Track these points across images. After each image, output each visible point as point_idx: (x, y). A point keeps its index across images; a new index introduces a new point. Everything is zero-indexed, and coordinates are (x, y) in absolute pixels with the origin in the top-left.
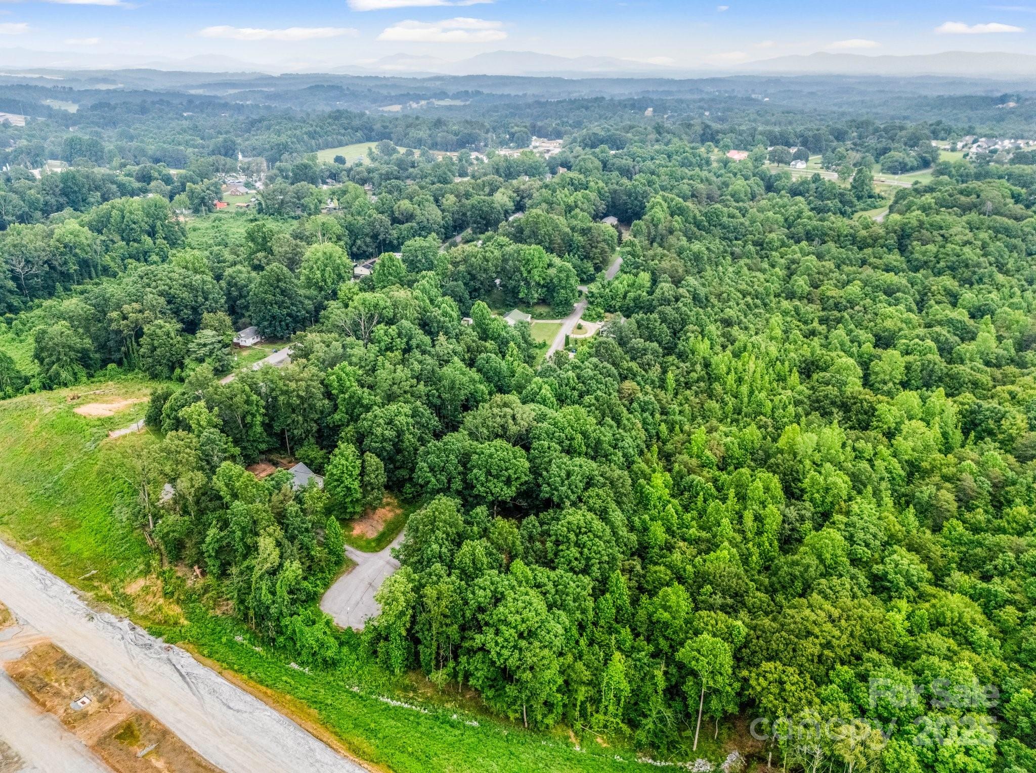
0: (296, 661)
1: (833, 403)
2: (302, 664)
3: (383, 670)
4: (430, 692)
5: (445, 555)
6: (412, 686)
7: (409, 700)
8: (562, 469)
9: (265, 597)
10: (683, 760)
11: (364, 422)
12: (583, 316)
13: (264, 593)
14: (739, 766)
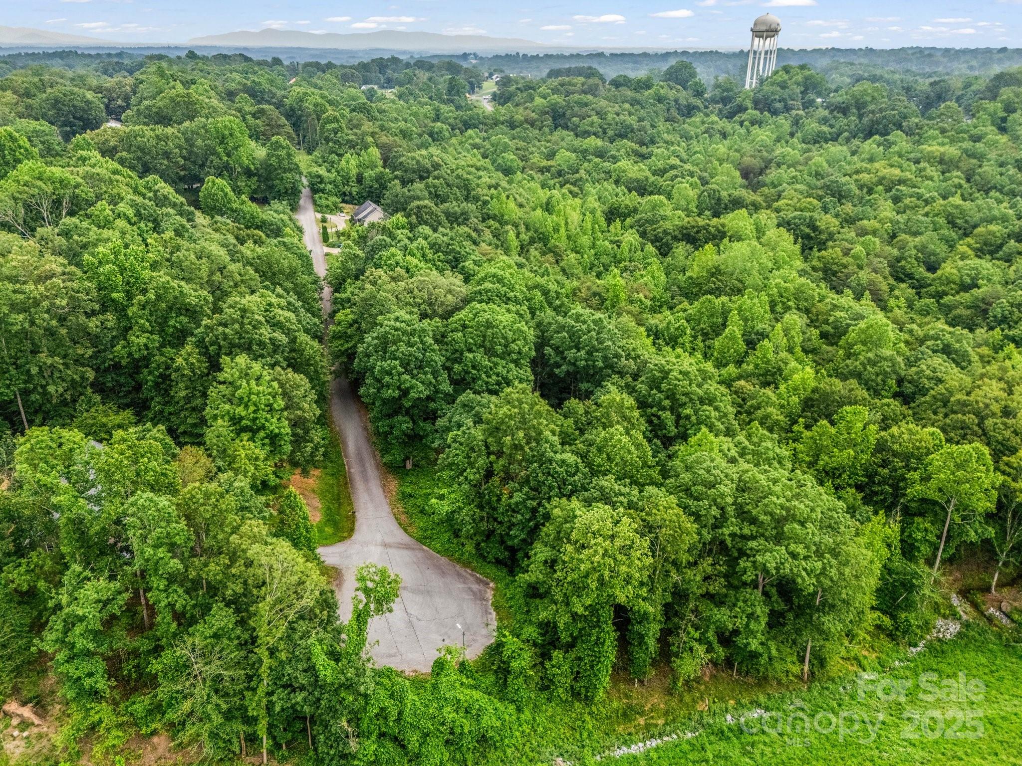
1: (675, 237)
3: (567, 705)
4: (657, 700)
5: (581, 466)
6: (630, 706)
7: (649, 732)
8: (584, 322)
9: (326, 670)
10: (928, 631)
11: (221, 329)
12: (318, 207)
13: (321, 660)
14: (969, 609)
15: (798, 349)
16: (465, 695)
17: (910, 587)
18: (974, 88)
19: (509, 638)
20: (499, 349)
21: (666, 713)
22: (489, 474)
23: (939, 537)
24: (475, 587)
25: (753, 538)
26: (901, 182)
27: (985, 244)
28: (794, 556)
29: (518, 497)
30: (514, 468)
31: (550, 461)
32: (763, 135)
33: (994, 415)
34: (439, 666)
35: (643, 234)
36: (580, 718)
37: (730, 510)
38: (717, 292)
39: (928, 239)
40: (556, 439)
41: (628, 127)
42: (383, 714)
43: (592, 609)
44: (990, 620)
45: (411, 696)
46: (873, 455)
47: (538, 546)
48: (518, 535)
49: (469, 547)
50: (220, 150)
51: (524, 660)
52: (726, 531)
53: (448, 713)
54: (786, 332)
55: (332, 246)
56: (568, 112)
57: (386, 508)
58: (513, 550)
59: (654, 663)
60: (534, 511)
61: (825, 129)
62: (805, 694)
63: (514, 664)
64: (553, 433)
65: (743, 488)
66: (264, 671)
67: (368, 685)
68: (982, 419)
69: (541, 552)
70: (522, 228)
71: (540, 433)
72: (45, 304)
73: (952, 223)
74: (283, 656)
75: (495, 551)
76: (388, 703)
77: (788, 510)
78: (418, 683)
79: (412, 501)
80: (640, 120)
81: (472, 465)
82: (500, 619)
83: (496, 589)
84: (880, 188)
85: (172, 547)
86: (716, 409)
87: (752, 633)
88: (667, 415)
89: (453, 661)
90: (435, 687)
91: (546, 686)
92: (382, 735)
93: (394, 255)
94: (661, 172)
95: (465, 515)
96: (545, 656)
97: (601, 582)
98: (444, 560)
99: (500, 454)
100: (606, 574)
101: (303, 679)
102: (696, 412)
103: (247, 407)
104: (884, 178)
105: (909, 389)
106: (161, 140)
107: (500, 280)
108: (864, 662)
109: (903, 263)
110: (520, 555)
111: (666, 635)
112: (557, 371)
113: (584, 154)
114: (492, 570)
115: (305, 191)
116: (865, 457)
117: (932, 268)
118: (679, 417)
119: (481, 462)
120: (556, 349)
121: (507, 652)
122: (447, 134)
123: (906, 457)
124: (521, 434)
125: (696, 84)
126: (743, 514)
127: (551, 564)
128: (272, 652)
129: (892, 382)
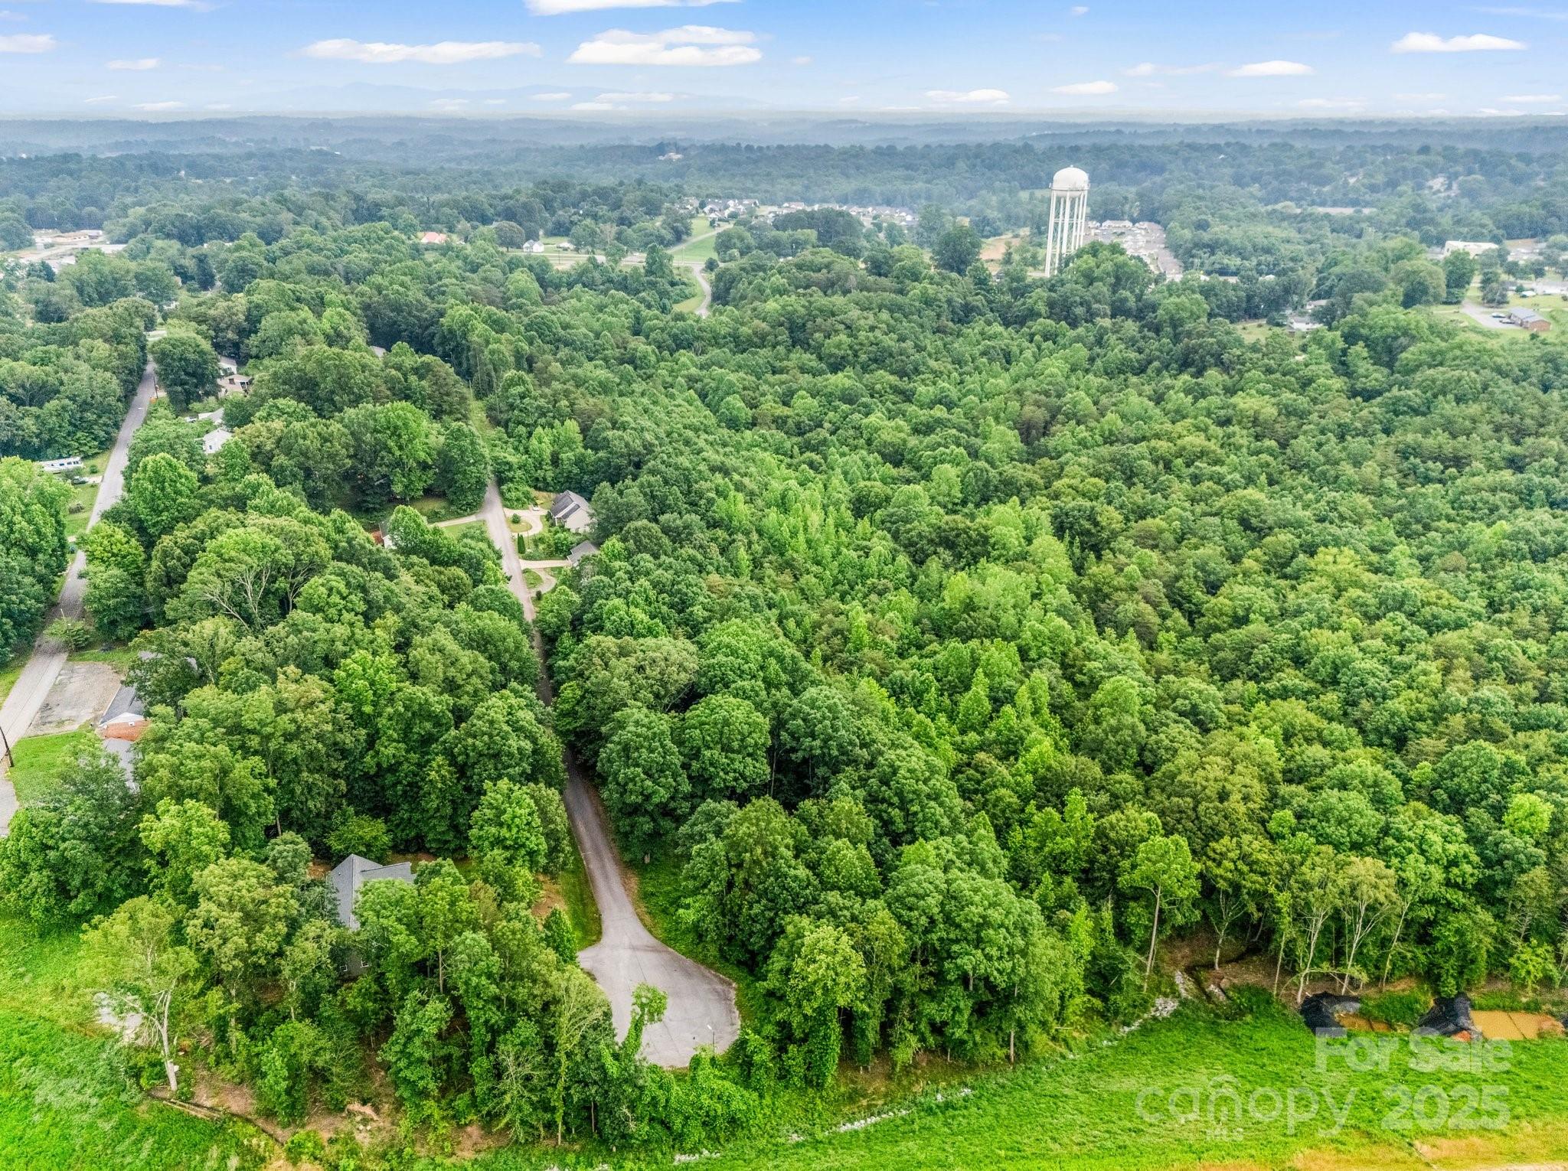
0: (683, 1151)
1: (931, 541)
2: (693, 1150)
3: (802, 1092)
4: (880, 1085)
5: (812, 878)
6: (855, 1091)
7: (870, 1111)
8: (819, 708)
9: (613, 1069)
10: (1146, 1010)
11: (470, 741)
12: (508, 503)
13: (609, 1061)
14: (1191, 985)
15: (1046, 711)
16: (717, 1085)
17: (1117, 972)
18: (1336, 270)
19: (752, 1036)
20: (736, 745)
21: (886, 1095)
22: (730, 885)
23: (1151, 921)
24: (719, 987)
25: (957, 941)
26: (1203, 454)
27: (1276, 555)
28: (989, 958)
29: (757, 909)
30: (753, 880)
31: (786, 876)
32: (1054, 366)
33: (1209, 799)
34: (696, 1062)
35: (896, 537)
36: (813, 1102)
37: (939, 918)
38: (965, 636)
39: (1211, 552)
40: (789, 854)
41: (884, 350)
42: (654, 1102)
43: (820, 1011)
44: (1209, 997)
45: (676, 1088)
46: (1094, 841)
47: (775, 956)
48: (757, 943)
49: (713, 951)
50: (391, 443)
51: (764, 1055)
52: (934, 937)
53: (705, 1100)
54: (1032, 690)
55: (530, 558)
56: (809, 325)
57: (630, 908)
58: (753, 954)
59: (876, 1052)
60: (772, 920)
61: (1133, 355)
62: (1010, 1075)
63: (756, 1058)
64: (787, 847)
65: (951, 896)
66: (563, 1070)
67: (646, 1080)
68: (1197, 803)
69: (777, 962)
70: (755, 537)
71: (776, 848)
72: (314, 731)
73: (1245, 523)
74: (578, 1058)
75: (738, 954)
76: (659, 1093)
77: (984, 917)
78: (680, 1077)
79: (654, 900)
80: (902, 339)
81: (715, 878)
82: (744, 1019)
83: (738, 990)
84: (1180, 461)
85: (489, 976)
86: (941, 805)
87: (958, 1024)
88: (896, 813)
89: (706, 1057)
90: (694, 1079)
91: (784, 1075)
92: (652, 1119)
93: (617, 609)
94: (922, 429)
95: (708, 924)
96: (783, 1049)
97: (826, 990)
98: (689, 962)
99: (739, 866)
100: (830, 983)
101: (595, 1076)
102: (923, 807)
103: (509, 828)
104: (1184, 448)
105: (1149, 758)
106: (326, 440)
107: (734, 652)
108: (1072, 1043)
109: (1180, 583)
110: (760, 958)
111: (886, 1027)
112: (793, 756)
113: (828, 398)
114: (734, 971)
115: (490, 480)
116: (1085, 844)
117: (1213, 588)
118: (908, 814)
119: (723, 875)
120: (792, 735)
121: (750, 1049)
122: (653, 359)
123: (1121, 846)
124: (759, 850)
125: (976, 269)
126: (948, 919)
127: (787, 972)
128: (569, 1055)
129: (1133, 751)
